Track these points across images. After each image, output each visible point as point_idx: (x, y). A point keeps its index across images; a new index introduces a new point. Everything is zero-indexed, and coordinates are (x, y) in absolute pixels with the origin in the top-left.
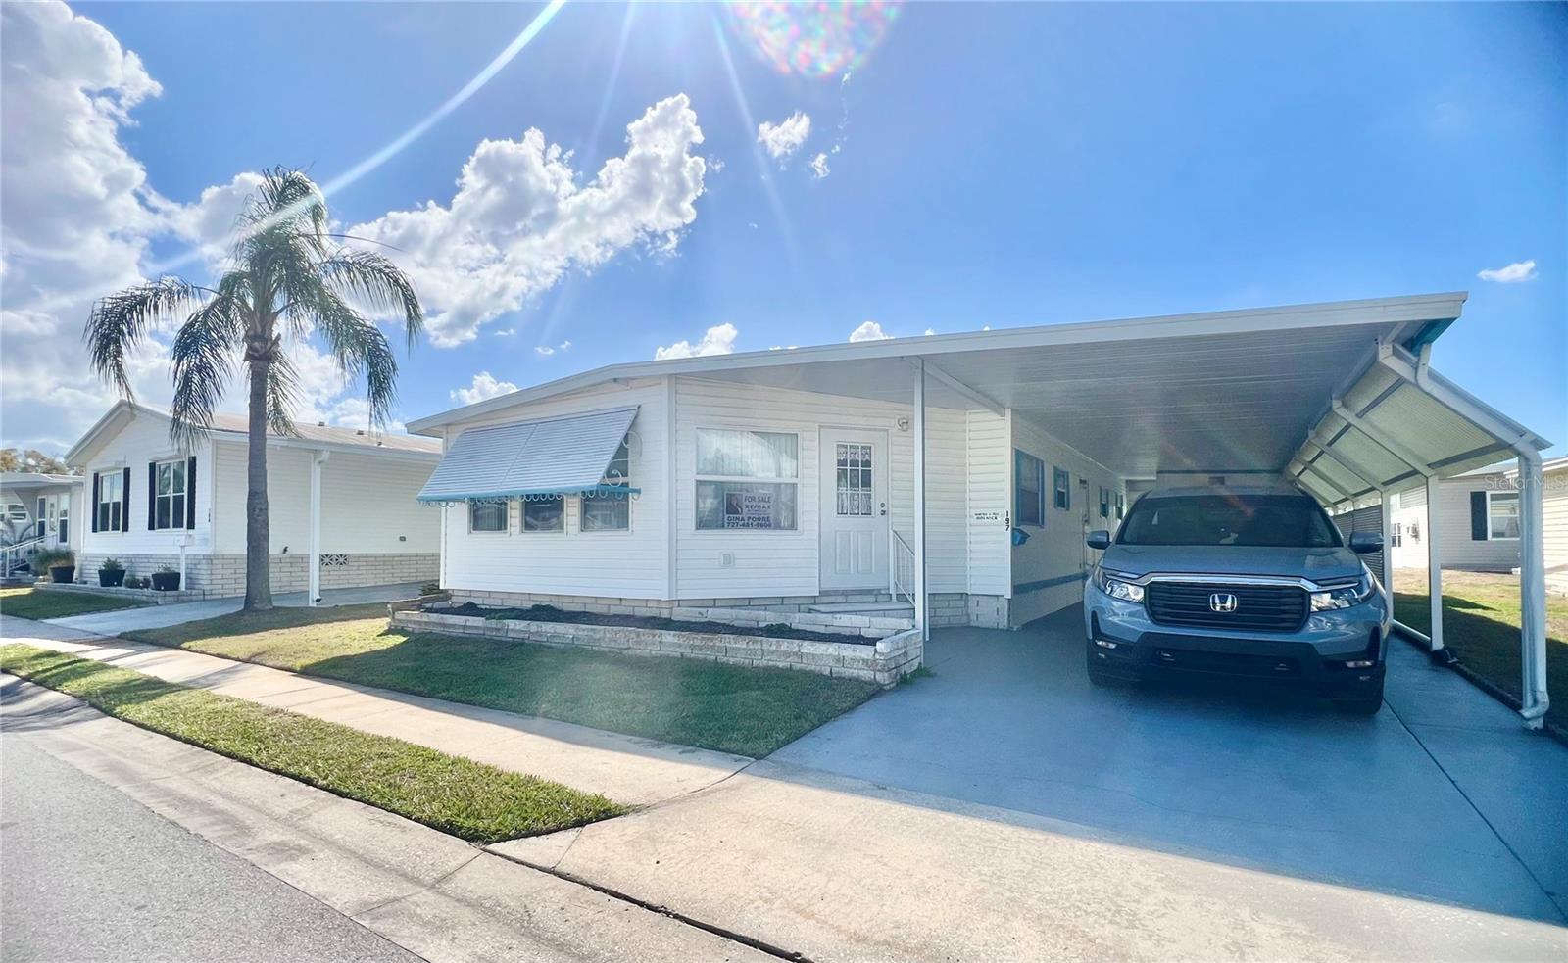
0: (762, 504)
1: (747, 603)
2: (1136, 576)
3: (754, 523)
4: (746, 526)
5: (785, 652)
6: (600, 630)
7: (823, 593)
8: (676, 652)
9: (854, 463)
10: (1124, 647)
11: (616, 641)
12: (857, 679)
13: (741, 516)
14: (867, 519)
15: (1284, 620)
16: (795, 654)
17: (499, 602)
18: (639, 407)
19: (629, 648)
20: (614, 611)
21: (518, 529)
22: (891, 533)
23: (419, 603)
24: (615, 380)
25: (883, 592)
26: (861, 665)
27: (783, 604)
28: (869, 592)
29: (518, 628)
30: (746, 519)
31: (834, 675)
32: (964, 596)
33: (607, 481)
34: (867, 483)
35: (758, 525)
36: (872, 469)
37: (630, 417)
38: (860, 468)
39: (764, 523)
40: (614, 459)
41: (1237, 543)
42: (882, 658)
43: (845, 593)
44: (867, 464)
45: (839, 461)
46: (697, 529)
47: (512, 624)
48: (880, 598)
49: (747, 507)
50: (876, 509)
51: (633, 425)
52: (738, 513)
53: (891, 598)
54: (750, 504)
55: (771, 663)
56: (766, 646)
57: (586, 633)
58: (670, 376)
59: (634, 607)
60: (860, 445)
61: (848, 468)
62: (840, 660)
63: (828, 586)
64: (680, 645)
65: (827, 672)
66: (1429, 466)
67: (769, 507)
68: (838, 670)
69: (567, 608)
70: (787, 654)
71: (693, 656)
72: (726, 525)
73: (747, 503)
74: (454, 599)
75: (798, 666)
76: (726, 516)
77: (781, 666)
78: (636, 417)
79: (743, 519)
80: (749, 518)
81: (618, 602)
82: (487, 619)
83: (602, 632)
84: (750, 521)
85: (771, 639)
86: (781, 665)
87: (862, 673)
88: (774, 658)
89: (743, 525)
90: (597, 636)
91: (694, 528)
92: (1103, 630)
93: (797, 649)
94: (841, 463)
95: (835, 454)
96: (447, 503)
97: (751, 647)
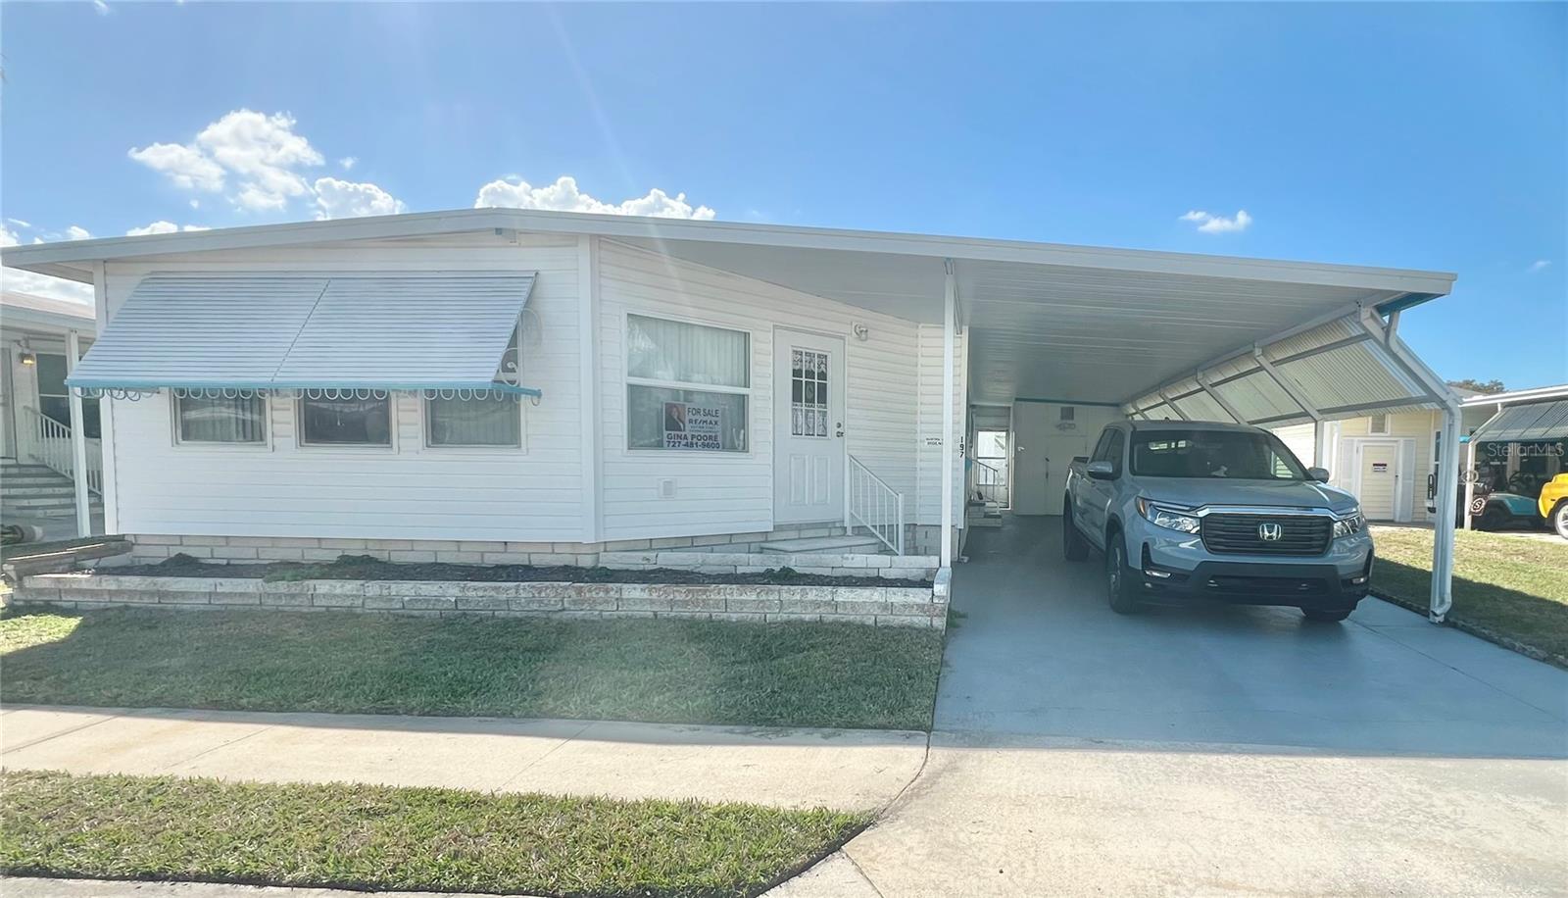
0: (708, 418)
1: (691, 543)
2: (1187, 508)
3: (700, 443)
4: (690, 446)
5: (812, 602)
6: (509, 589)
7: (778, 528)
8: (647, 611)
9: (810, 374)
10: (1180, 576)
11: (541, 602)
12: (911, 628)
13: (683, 433)
14: (822, 441)
15: (1311, 547)
16: (827, 603)
17: (251, 553)
18: (537, 274)
19: (564, 610)
20: (491, 560)
21: (293, 440)
22: (847, 458)
23: (72, 560)
24: (499, 231)
25: (838, 525)
26: (914, 611)
27: (730, 543)
28: (823, 525)
29: (338, 591)
30: (690, 438)
31: (879, 625)
32: (912, 527)
33: (504, 377)
34: (823, 399)
35: (704, 445)
36: (829, 383)
37: (528, 284)
38: (816, 381)
39: (710, 443)
40: (508, 347)
41: (1228, 476)
42: (941, 602)
43: (799, 528)
44: (823, 376)
45: (794, 370)
46: (629, 449)
47: (324, 587)
48: (835, 532)
49: (690, 421)
50: (832, 429)
51: (529, 301)
52: (680, 430)
53: (846, 532)
54: (694, 418)
55: (793, 616)
56: (785, 596)
57: (481, 594)
58: (592, 236)
59: (529, 554)
60: (817, 352)
61: (804, 380)
62: (887, 607)
63: (781, 520)
64: (652, 602)
65: (870, 621)
66: (1318, 411)
67: (716, 423)
68: (885, 618)
69: (399, 558)
70: (817, 604)
71: (673, 614)
72: (665, 444)
73: (691, 416)
74: (138, 550)
75: (831, 618)
76: (666, 433)
77: (807, 619)
78: (533, 289)
79: (686, 437)
80: (693, 437)
81: (501, 548)
82: (268, 581)
83: (513, 591)
84: (695, 440)
85: (793, 588)
86: (807, 617)
87: (915, 619)
88: (798, 609)
89: (686, 445)
90: (504, 597)
91: (626, 447)
92: (1154, 561)
93: (830, 597)
94: (796, 373)
95: (791, 363)
96: (126, 394)
97: (764, 598)
